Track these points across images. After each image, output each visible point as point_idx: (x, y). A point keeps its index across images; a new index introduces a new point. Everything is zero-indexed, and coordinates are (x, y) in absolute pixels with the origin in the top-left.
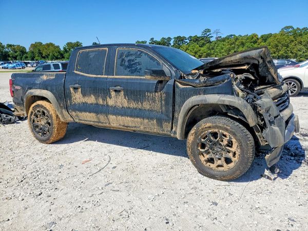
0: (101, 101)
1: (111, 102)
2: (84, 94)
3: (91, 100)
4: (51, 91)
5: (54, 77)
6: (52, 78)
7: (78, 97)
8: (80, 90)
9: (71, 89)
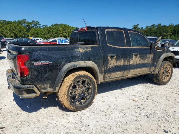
0: (126, 63)
1: (132, 62)
2: (117, 60)
3: (121, 63)
4: (94, 62)
5: (91, 50)
6: (89, 50)
7: (113, 63)
8: (115, 57)
9: (109, 58)
